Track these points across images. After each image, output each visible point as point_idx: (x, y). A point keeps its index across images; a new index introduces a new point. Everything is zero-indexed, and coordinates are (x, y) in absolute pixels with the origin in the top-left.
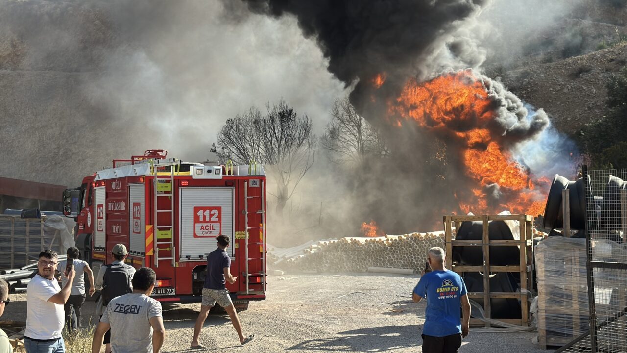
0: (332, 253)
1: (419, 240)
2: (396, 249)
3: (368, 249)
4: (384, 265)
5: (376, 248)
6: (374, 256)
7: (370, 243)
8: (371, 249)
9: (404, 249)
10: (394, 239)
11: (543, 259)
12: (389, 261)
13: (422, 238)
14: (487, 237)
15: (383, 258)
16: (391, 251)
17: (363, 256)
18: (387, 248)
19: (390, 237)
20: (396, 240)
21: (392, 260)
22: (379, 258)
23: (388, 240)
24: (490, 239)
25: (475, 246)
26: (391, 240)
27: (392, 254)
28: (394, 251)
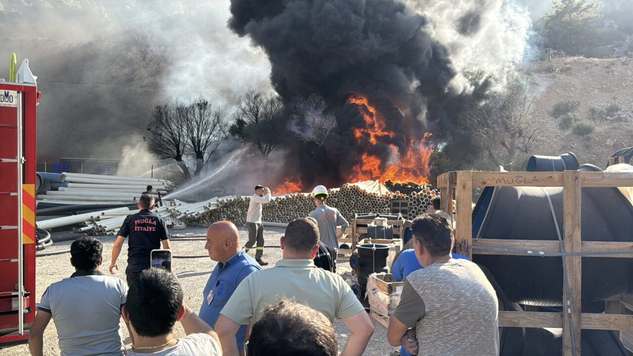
1: (303, 199)
2: (284, 206)
9: (290, 206)
10: (282, 198)
13: (305, 197)
14: (578, 233)
24: (585, 237)
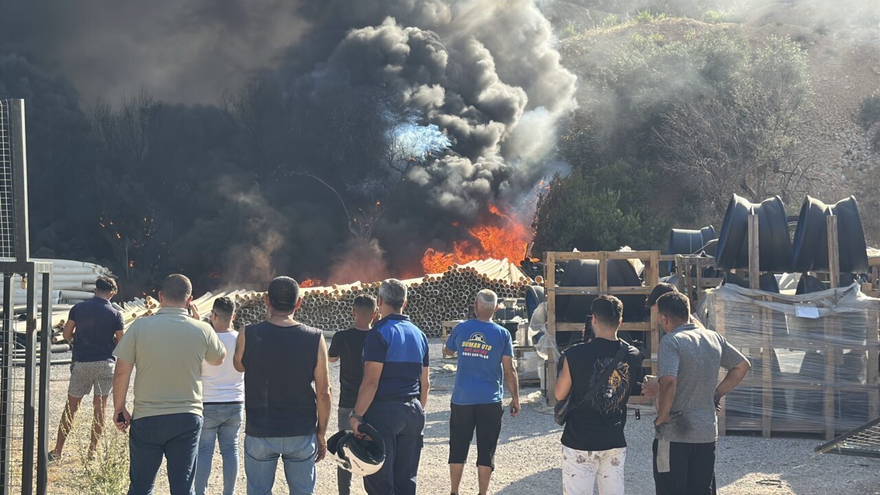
0: (254, 311)
2: (348, 305)
3: (308, 305)
4: (331, 327)
5: (320, 303)
6: (316, 314)
7: (311, 296)
8: (312, 305)
10: (346, 291)
11: (723, 311)
12: (338, 322)
14: (606, 283)
15: (331, 319)
16: (340, 308)
17: (301, 316)
18: (337, 303)
19: (340, 288)
20: (349, 292)
21: (343, 320)
22: (323, 318)
23: (336, 292)
24: (609, 285)
25: (588, 295)
26: (343, 291)
27: (343, 312)
28: (346, 308)
